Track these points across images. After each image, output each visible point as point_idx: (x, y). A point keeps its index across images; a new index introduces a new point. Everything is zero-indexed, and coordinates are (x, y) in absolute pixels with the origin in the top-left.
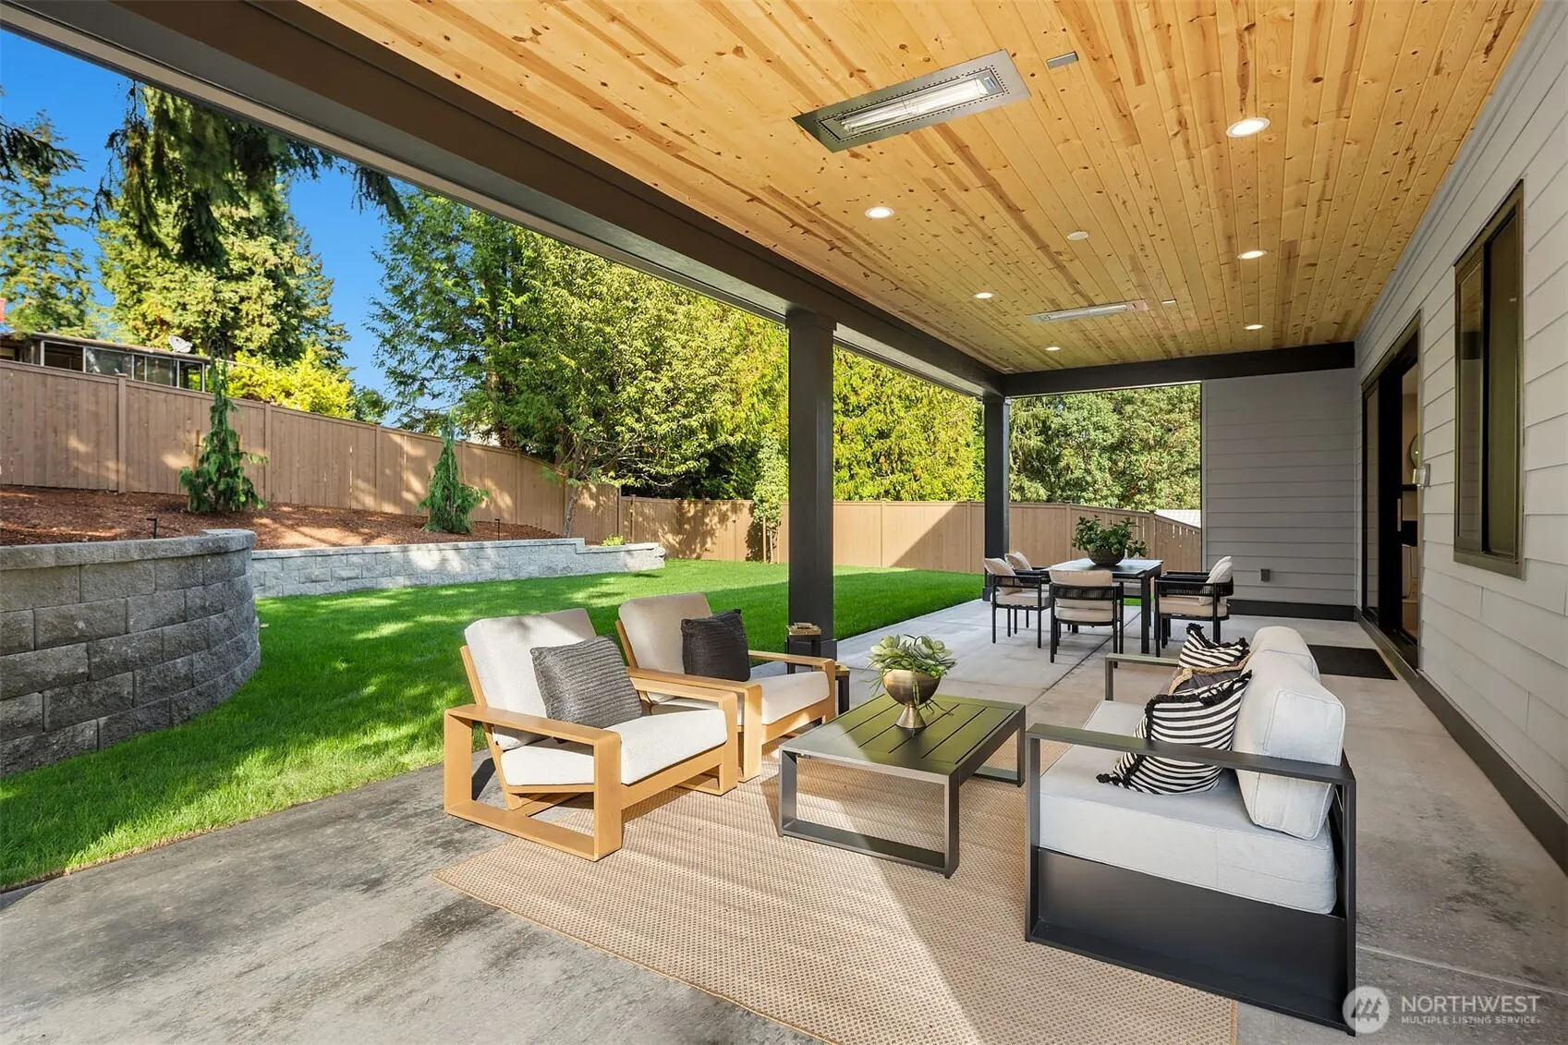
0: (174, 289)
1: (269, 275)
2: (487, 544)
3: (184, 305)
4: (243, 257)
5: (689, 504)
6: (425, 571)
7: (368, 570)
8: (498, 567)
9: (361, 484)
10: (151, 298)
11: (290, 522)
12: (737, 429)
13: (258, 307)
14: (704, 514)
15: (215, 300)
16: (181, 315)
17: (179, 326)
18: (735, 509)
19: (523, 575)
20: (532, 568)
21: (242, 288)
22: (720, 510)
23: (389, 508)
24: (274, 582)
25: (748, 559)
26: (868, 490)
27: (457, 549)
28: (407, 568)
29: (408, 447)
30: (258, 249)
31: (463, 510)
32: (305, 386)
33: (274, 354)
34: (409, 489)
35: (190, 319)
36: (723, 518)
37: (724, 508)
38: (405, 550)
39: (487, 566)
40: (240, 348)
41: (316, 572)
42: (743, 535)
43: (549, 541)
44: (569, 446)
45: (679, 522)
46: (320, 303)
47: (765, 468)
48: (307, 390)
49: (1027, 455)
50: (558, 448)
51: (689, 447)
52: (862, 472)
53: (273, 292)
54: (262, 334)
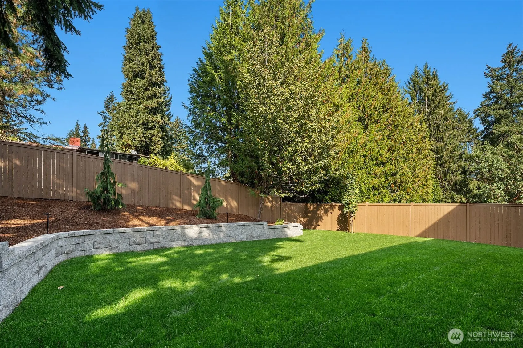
0: (132, 134)
1: (161, 127)
2: (222, 224)
3: (135, 139)
4: (152, 122)
5: (311, 205)
6: (192, 238)
7: (164, 238)
8: (227, 236)
9: (176, 198)
10: (125, 137)
11: (137, 214)
12: (338, 169)
13: (157, 138)
14: (317, 210)
15: (144, 136)
16: (134, 142)
17: (133, 146)
18: (332, 207)
19: (239, 240)
20: (243, 236)
21: (152, 132)
22: (325, 208)
23: (186, 207)
24: (117, 244)
25: (338, 230)
26: (386, 200)
27: (208, 227)
28: (184, 237)
29: (195, 182)
30: (157, 118)
31: (214, 208)
32: (172, 165)
33: (162, 155)
34: (195, 199)
35: (136, 143)
36: (326, 211)
37: (327, 207)
38: (183, 228)
39: (222, 235)
40: (152, 153)
41: (138, 239)
42: (336, 218)
43: (251, 223)
44: (260, 180)
45: (306, 213)
46: (186, 143)
47: (349, 188)
48: (172, 166)
49: (455, 184)
50: (256, 181)
51: (314, 179)
52: (384, 191)
53: (162, 133)
54: (159, 147)
